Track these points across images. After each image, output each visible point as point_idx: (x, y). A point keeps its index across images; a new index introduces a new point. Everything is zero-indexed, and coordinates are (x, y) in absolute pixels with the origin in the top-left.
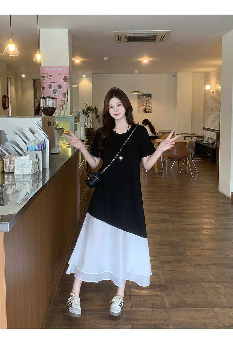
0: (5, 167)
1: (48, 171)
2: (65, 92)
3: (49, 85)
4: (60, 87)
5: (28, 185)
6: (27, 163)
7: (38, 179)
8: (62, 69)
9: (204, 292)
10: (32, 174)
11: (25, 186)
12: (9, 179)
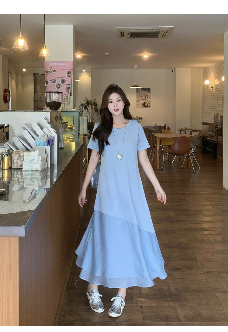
0: (13, 163)
1: (56, 167)
2: (69, 86)
3: (53, 80)
4: (63, 81)
5: (36, 182)
6: (36, 159)
7: (46, 176)
8: (66, 64)
9: (219, 303)
10: (40, 170)
11: (33, 183)
12: (16, 175)
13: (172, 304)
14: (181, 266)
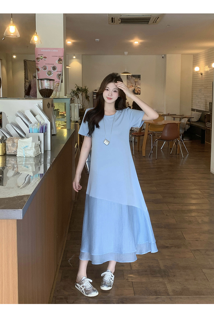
0: (7, 149)
1: (49, 153)
2: (60, 73)
3: (44, 67)
4: (54, 68)
5: (30, 168)
6: (30, 146)
7: (40, 162)
8: (57, 51)
9: (206, 279)
10: (34, 156)
11: (27, 169)
12: (11, 161)
13: (161, 280)
14: (170, 245)
